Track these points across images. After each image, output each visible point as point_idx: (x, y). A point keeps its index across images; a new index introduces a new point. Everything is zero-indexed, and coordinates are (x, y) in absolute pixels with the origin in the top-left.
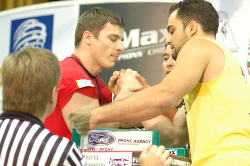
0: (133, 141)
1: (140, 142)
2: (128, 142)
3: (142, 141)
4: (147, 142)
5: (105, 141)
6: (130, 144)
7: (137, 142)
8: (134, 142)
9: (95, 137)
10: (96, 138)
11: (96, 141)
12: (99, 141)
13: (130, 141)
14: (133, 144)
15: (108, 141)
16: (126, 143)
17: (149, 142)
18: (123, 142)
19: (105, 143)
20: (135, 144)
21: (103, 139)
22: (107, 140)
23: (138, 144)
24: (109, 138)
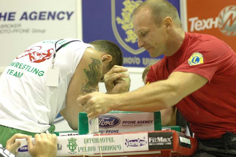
0: (136, 122)
1: (143, 122)
2: (132, 123)
3: (145, 122)
4: (149, 122)
5: (111, 123)
6: (134, 125)
7: (140, 123)
8: (138, 123)
9: (101, 120)
10: (102, 122)
11: (102, 124)
12: (105, 124)
13: (134, 122)
14: (137, 125)
15: (114, 124)
16: (130, 124)
17: (152, 122)
18: (127, 123)
19: (111, 126)
20: (139, 125)
21: (108, 122)
22: (112, 122)
23: (142, 125)
24: (114, 120)
